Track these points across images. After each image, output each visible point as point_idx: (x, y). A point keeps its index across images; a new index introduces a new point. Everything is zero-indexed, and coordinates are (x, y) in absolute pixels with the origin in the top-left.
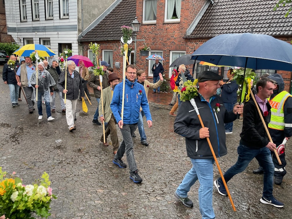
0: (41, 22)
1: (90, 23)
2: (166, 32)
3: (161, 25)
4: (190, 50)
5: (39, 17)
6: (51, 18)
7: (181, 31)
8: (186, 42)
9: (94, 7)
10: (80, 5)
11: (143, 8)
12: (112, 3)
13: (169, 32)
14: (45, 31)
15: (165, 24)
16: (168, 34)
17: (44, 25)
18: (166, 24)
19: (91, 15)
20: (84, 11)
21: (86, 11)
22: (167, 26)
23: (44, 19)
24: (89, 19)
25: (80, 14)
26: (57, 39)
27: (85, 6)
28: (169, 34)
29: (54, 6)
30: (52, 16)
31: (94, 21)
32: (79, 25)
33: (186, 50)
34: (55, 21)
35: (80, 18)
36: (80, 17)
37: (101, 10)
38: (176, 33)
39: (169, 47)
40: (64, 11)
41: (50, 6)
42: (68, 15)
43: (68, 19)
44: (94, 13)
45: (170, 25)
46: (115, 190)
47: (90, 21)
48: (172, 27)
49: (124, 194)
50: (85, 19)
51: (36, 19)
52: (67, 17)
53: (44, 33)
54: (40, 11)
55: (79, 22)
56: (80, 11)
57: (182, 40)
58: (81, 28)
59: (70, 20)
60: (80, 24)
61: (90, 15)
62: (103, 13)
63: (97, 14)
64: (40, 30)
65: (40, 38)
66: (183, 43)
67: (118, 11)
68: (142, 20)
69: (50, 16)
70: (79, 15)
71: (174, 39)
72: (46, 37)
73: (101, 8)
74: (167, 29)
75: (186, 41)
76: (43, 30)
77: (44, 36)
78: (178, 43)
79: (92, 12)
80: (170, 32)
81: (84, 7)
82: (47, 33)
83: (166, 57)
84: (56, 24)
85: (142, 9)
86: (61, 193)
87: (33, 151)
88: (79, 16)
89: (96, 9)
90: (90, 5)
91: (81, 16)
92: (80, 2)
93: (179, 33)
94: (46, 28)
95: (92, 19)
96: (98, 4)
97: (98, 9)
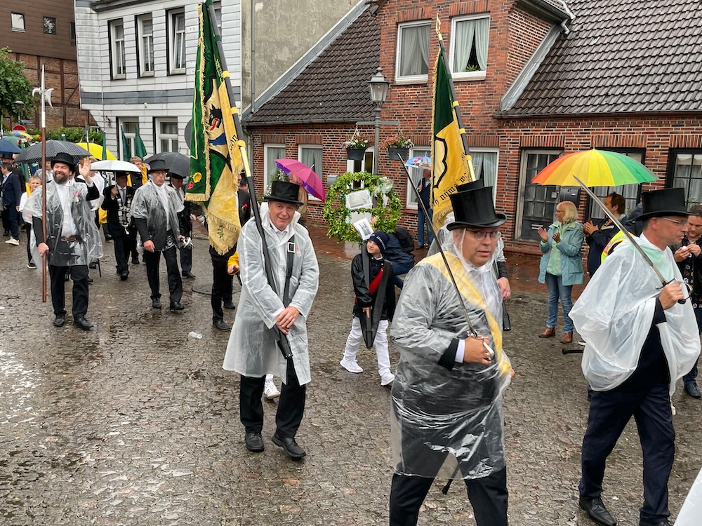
0: (158, 81)
1: (270, 81)
4: (509, 146)
5: (153, 68)
6: (181, 70)
7: (488, 101)
8: (500, 127)
9: (280, 45)
10: (248, 39)
11: (396, 45)
12: (324, 34)
14: (167, 100)
17: (164, 87)
19: (274, 64)
20: (257, 55)
21: (262, 54)
23: (165, 73)
24: (269, 72)
25: (248, 61)
27: (260, 42)
29: (187, 44)
30: (184, 65)
31: (280, 78)
32: (244, 87)
33: (498, 147)
34: (190, 79)
35: (247, 71)
36: (248, 67)
37: (296, 52)
38: (475, 105)
41: (178, 43)
44: (279, 58)
46: (325, 481)
47: (271, 78)
48: (466, 90)
49: (347, 491)
50: (259, 73)
51: (147, 74)
53: (164, 106)
54: (156, 54)
55: (244, 80)
56: (249, 53)
57: (490, 122)
58: (249, 94)
60: (248, 85)
61: (270, 64)
62: (302, 58)
63: (286, 60)
64: (156, 100)
65: (154, 118)
66: (491, 128)
67: (336, 53)
68: (394, 75)
69: (178, 66)
70: (246, 63)
71: (471, 119)
72: (169, 115)
73: (296, 48)
75: (499, 125)
76: (162, 98)
77: (164, 113)
78: (480, 128)
79: (276, 57)
81: (257, 45)
82: (170, 106)
84: (191, 86)
85: (395, 49)
86: (200, 483)
87: (135, 381)
88: (246, 65)
89: (286, 50)
90: (271, 40)
91: (250, 65)
92: (248, 34)
93: (483, 104)
94: (169, 94)
95: (276, 73)
96: (289, 37)
97: (290, 50)
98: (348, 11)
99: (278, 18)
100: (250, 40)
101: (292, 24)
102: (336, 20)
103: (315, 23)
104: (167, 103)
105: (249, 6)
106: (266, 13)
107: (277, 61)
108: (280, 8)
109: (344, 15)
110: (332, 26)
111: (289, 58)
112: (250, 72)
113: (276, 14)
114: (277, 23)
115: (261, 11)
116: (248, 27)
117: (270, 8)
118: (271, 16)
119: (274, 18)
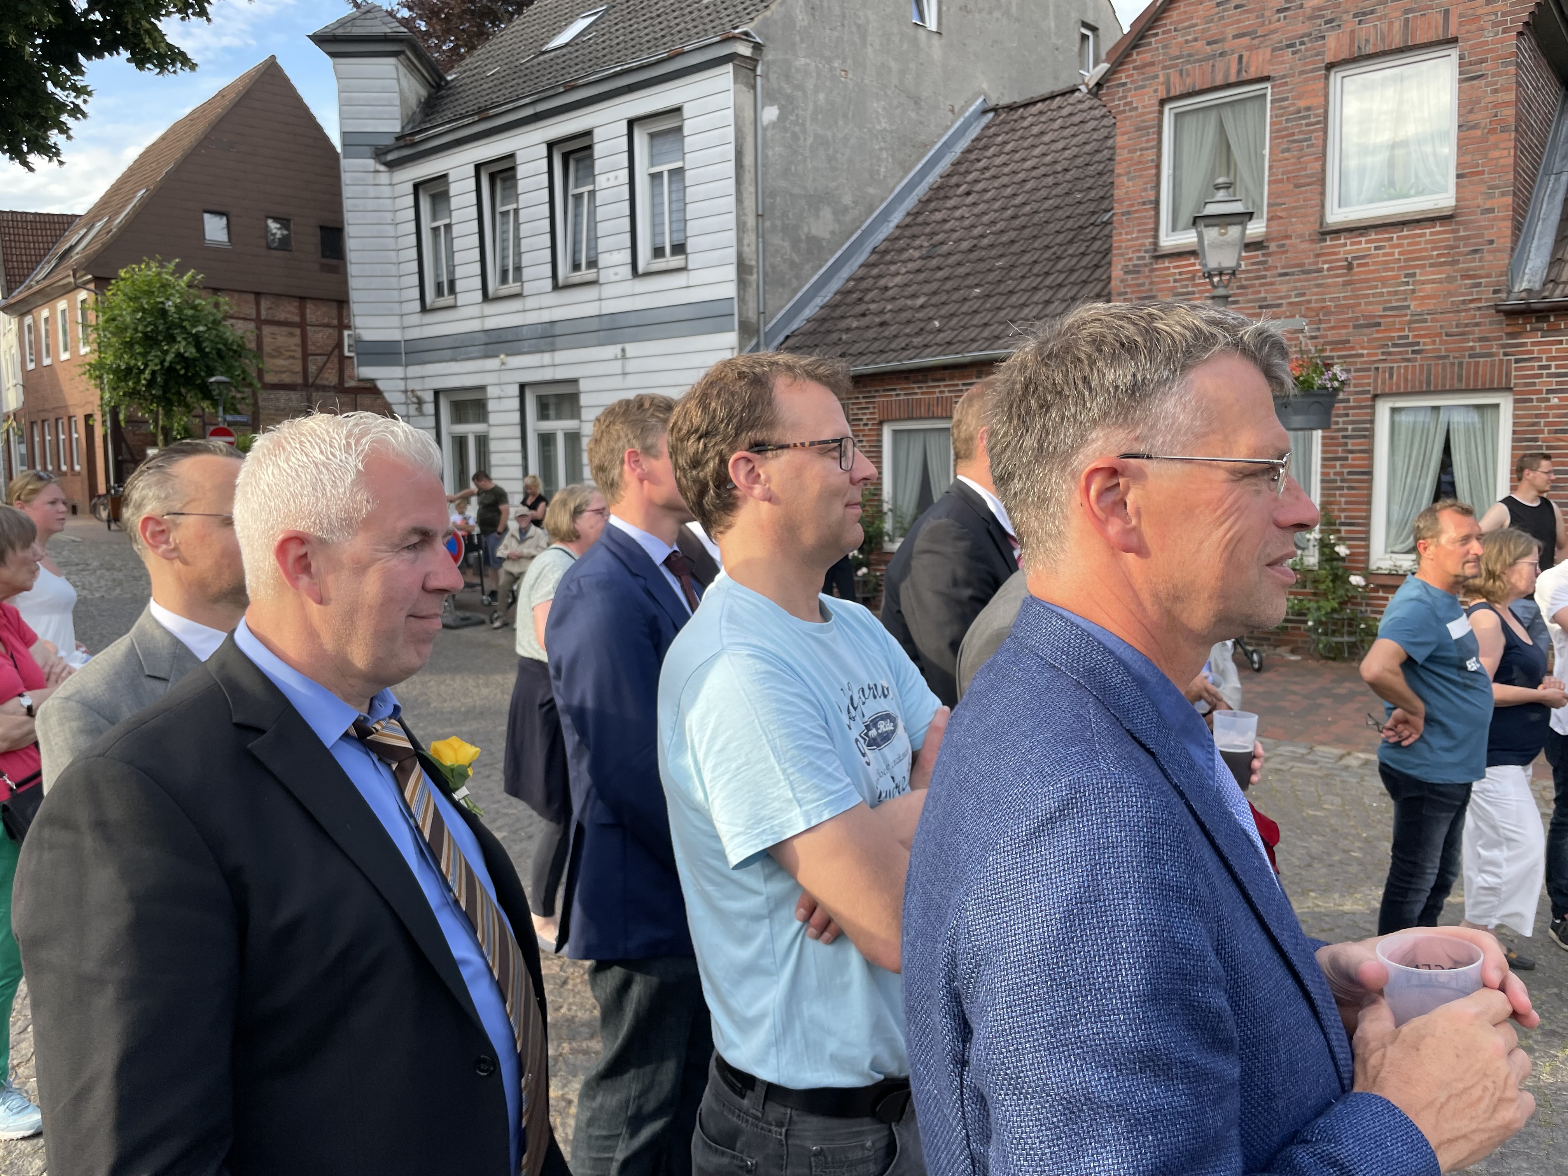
0: (530, 303)
1: (795, 283)
2: (1345, 284)
3: (1306, 246)
4: (1544, 383)
5: (518, 277)
6: (585, 274)
7: (1468, 269)
8: (1511, 335)
9: (816, 201)
10: (749, 189)
11: (1159, 156)
12: (902, 178)
13: (1367, 280)
14: (552, 344)
15: (1337, 232)
16: (1357, 297)
17: (546, 316)
18: (1343, 235)
19: (803, 246)
20: (768, 224)
21: (779, 223)
22: (1347, 247)
23: (548, 284)
24: (793, 265)
25: (750, 238)
26: (617, 382)
27: (773, 195)
28: (1367, 296)
29: (600, 213)
30: (592, 264)
31: (816, 277)
32: (742, 299)
33: (1509, 389)
34: (607, 291)
35: (747, 262)
36: (749, 252)
37: (848, 218)
38: (1423, 283)
39: (1372, 373)
40: (656, 231)
41: (577, 215)
42: (679, 249)
43: (684, 269)
44: (814, 232)
45: (1373, 237)
47: (798, 277)
48: (1392, 247)
50: (773, 267)
51: (505, 290)
52: (676, 261)
53: (546, 358)
54: (525, 245)
55: (742, 283)
56: (751, 221)
57: (1477, 324)
58: (752, 315)
59: (694, 277)
60: (751, 292)
61: (795, 243)
62: (859, 232)
63: (828, 236)
64: (526, 343)
65: (522, 387)
66: (1481, 339)
67: (938, 216)
68: (1156, 229)
69: (576, 267)
70: (746, 242)
71: (1410, 322)
72: (558, 376)
73: (846, 209)
74: (1350, 267)
75: (1509, 329)
76: (542, 341)
77: (547, 375)
78: (1442, 342)
79: (806, 229)
80: (1375, 280)
81: (768, 201)
82: (561, 356)
83: (1350, 441)
84: (609, 307)
88: (746, 249)
89: (826, 213)
90: (797, 191)
91: (753, 248)
92: (748, 177)
93: (1450, 279)
94: (558, 330)
95: (807, 267)
96: (834, 184)
97: (835, 213)
98: (948, 128)
99: (810, 140)
100: (752, 189)
101: (839, 156)
102: (926, 146)
103: (884, 155)
104: (553, 351)
105: (749, 114)
106: (785, 130)
107: (811, 239)
108: (814, 119)
109: (941, 136)
110: (919, 159)
111: (833, 233)
112: (753, 263)
113: (804, 132)
114: (807, 153)
115: (774, 125)
116: (748, 160)
117: (793, 118)
118: (795, 136)
119: (801, 141)
